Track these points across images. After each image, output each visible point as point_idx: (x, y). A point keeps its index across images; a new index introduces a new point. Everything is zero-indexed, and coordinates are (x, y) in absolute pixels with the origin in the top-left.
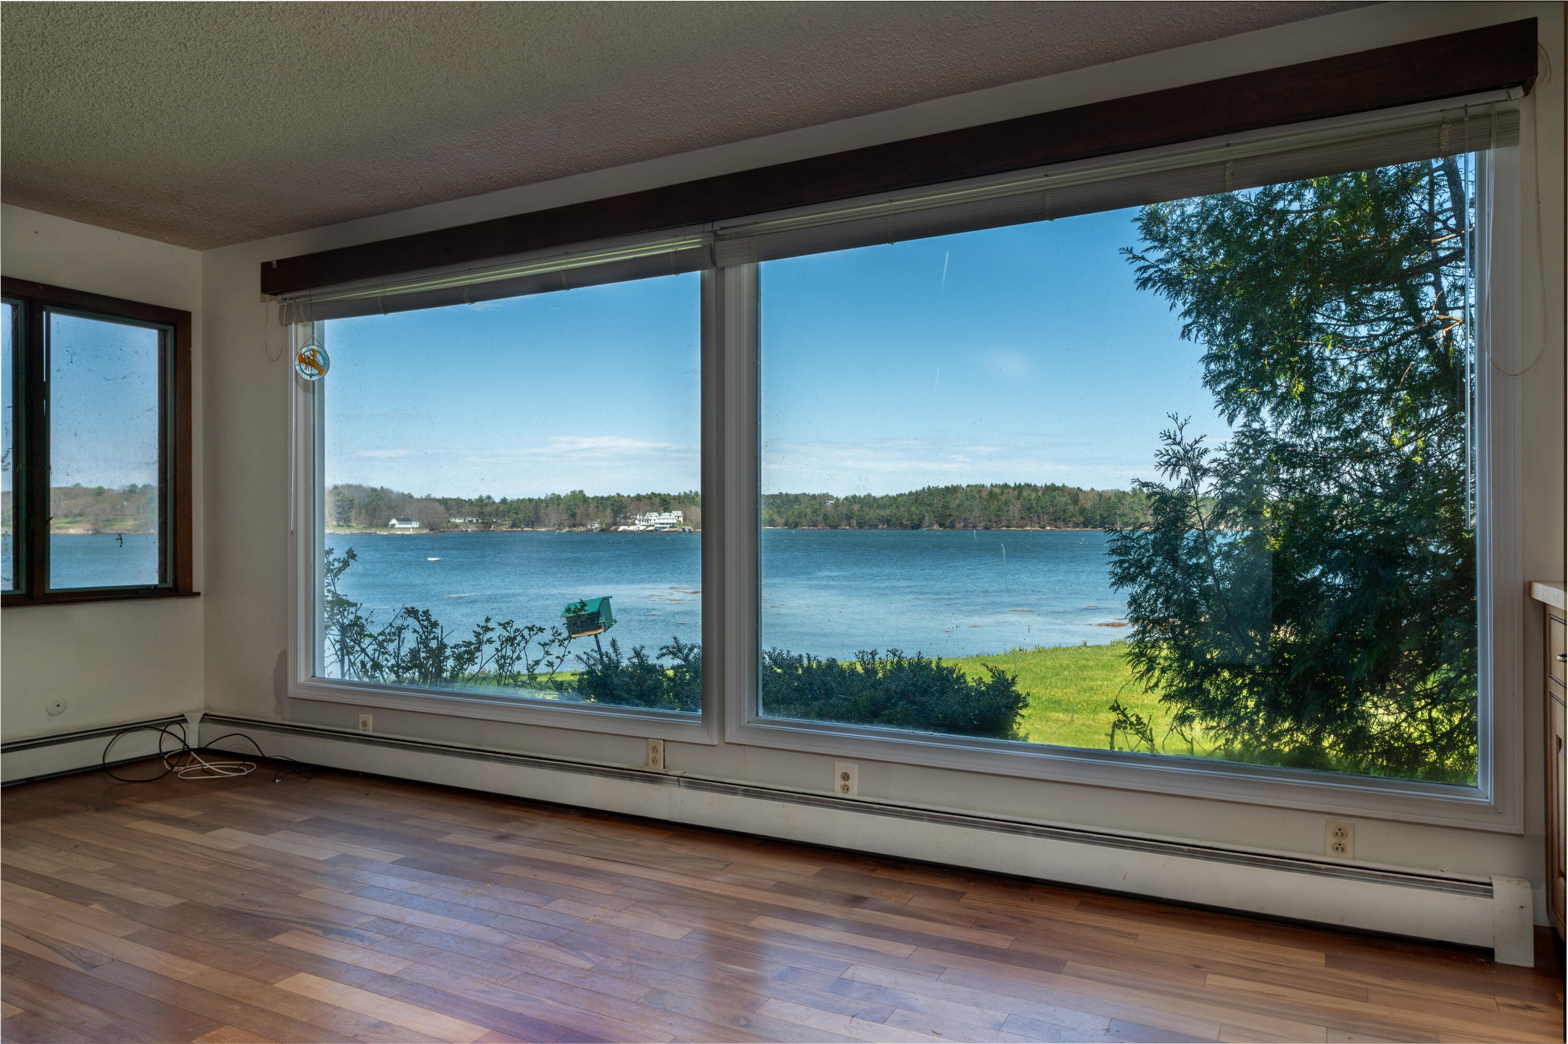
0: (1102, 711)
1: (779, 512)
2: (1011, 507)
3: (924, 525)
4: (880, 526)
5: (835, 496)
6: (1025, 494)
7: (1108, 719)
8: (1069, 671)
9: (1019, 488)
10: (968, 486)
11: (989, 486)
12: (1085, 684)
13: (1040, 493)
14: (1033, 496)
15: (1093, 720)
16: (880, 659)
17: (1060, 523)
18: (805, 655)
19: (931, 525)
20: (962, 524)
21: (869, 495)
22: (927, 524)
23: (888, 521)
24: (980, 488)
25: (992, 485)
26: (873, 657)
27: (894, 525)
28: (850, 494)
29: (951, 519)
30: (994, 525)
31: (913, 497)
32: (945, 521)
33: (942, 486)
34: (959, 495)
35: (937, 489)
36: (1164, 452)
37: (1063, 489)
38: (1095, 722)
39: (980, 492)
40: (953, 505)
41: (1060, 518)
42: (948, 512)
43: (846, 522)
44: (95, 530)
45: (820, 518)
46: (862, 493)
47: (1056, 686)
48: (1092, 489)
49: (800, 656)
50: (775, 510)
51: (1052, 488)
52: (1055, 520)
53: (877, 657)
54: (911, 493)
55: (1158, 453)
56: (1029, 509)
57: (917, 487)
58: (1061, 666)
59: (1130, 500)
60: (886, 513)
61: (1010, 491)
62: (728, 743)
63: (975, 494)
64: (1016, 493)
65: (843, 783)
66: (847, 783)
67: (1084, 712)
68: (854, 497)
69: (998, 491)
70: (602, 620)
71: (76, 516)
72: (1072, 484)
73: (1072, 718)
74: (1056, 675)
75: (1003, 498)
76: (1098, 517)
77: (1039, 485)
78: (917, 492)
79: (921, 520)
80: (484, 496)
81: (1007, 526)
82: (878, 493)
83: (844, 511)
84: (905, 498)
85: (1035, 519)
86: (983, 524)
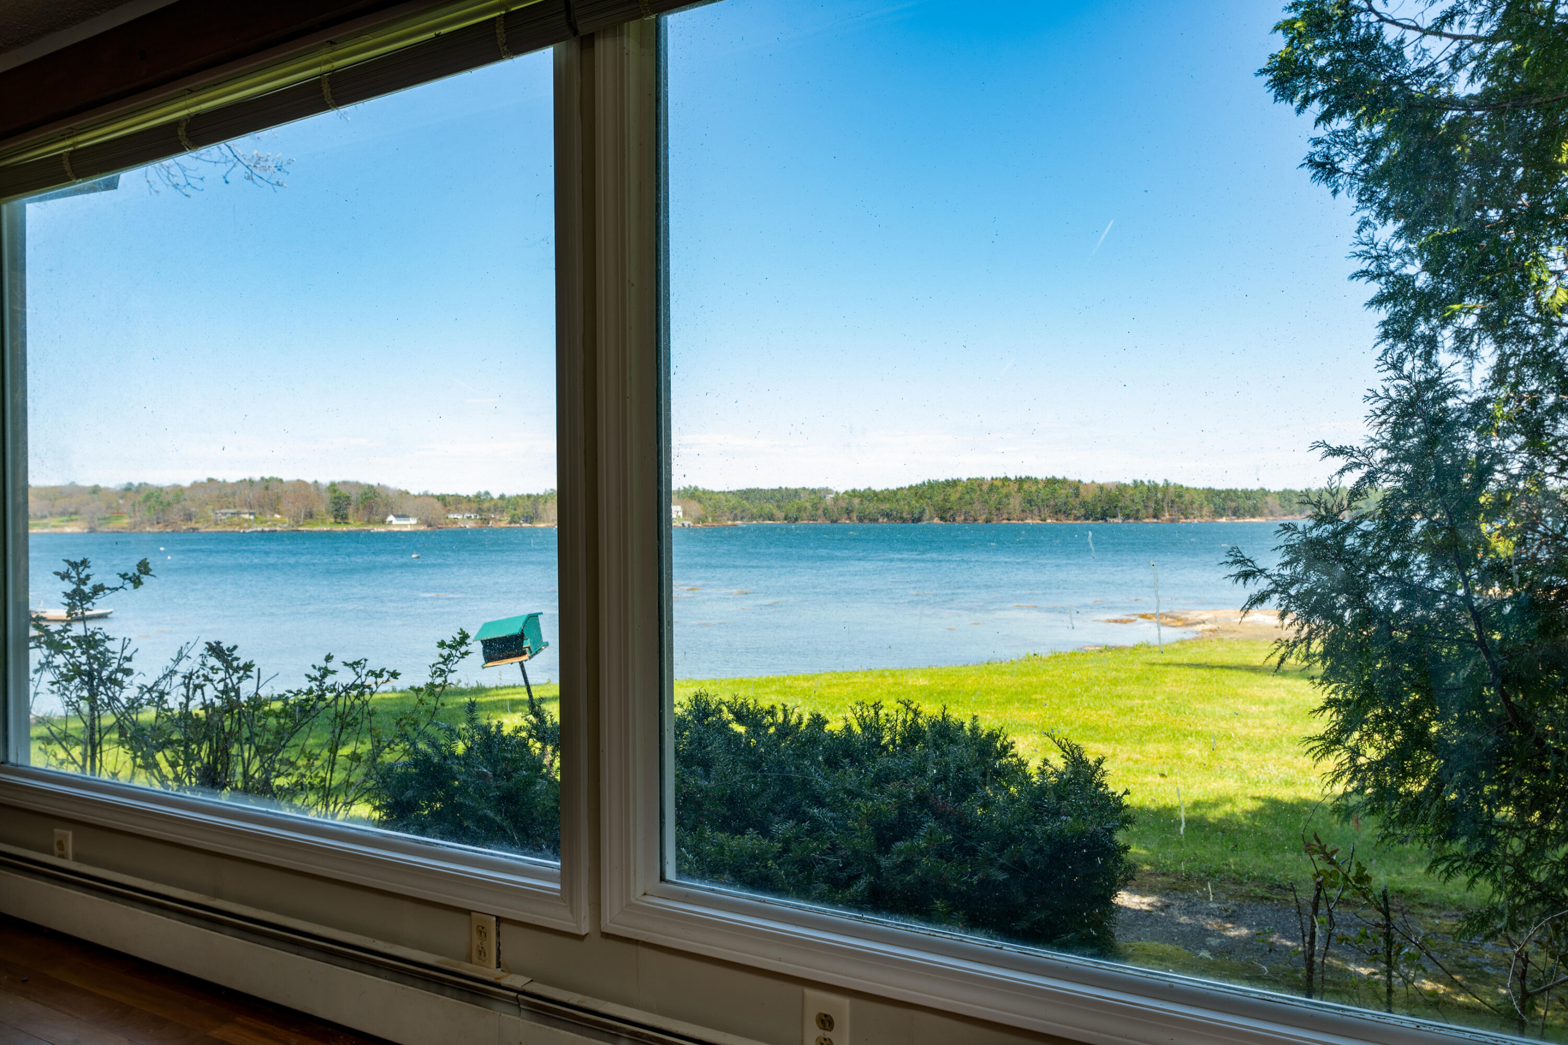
0: (1149, 741)
1: (778, 507)
2: (1012, 500)
3: (924, 518)
4: (880, 520)
5: (835, 490)
6: (1025, 487)
7: (1159, 752)
8: (1098, 685)
9: (1020, 481)
10: (969, 479)
11: (989, 479)
12: (1124, 703)
13: (1040, 486)
14: (1034, 489)
15: (1140, 753)
16: (887, 715)
17: (1062, 517)
18: (779, 707)
19: (931, 518)
20: (962, 517)
21: (869, 489)
22: (928, 517)
23: (888, 515)
24: (979, 482)
25: (992, 479)
26: (876, 713)
27: (894, 519)
28: (849, 488)
29: (951, 512)
30: (995, 518)
31: (913, 491)
32: (944, 514)
33: (942, 479)
34: (960, 489)
35: (937, 483)
36: (1381, 393)
37: (1064, 481)
38: (1144, 756)
39: (980, 485)
40: (953, 498)
41: (1060, 511)
42: (948, 505)
43: (846, 516)
44: (90, 528)
45: (820, 512)
46: (861, 487)
47: (1089, 707)
48: (1093, 482)
49: (773, 707)
50: (775, 504)
51: (1052, 481)
52: (1056, 513)
53: (882, 713)
54: (911, 487)
55: (1370, 394)
56: (1030, 502)
57: (916, 481)
58: (1089, 679)
59: (1132, 492)
60: (886, 506)
61: (1011, 484)
62: (607, 936)
63: (976, 487)
64: (1017, 486)
65: (821, 1033)
66: (828, 1034)
67: (1128, 742)
68: (854, 491)
69: (999, 483)
70: (527, 644)
71: (71, 514)
72: (1072, 477)
73: (1115, 749)
74: (1086, 691)
75: (1004, 491)
76: (1099, 509)
77: (1039, 478)
78: (917, 486)
79: (922, 512)
80: (483, 491)
81: (1008, 520)
82: (878, 487)
83: (844, 505)
84: (905, 492)
85: (1036, 512)
86: (984, 517)
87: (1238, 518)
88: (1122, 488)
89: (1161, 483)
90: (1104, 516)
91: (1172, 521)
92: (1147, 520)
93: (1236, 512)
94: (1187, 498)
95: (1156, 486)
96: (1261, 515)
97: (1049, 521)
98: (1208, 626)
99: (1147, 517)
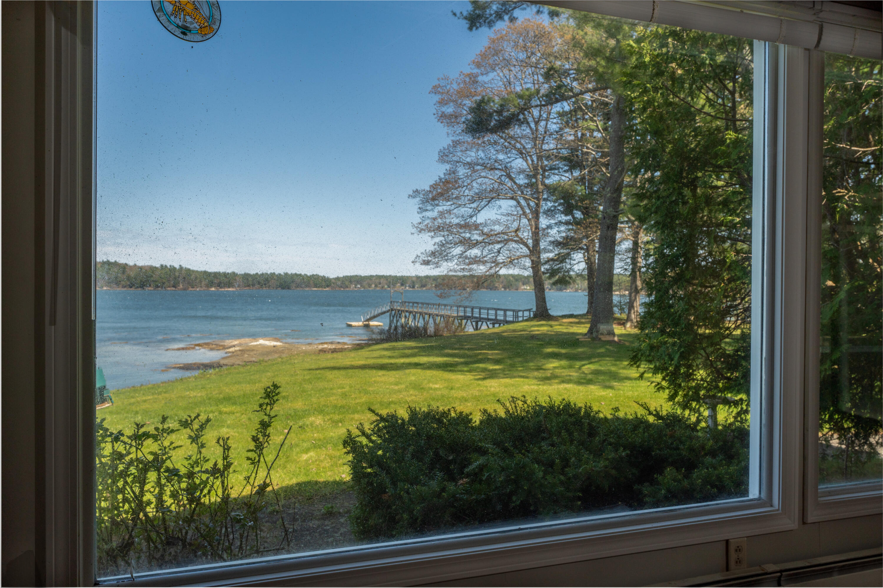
17: (114, 286)
52: (110, 283)
59: (159, 272)
76: (139, 282)
87: (221, 288)
88: (153, 269)
89: (177, 267)
90: (142, 286)
91: (185, 289)
92: (169, 289)
93: (219, 285)
94: (193, 277)
95: (175, 268)
96: (233, 286)
97: (105, 288)
98: (237, 348)
99: (169, 287)
